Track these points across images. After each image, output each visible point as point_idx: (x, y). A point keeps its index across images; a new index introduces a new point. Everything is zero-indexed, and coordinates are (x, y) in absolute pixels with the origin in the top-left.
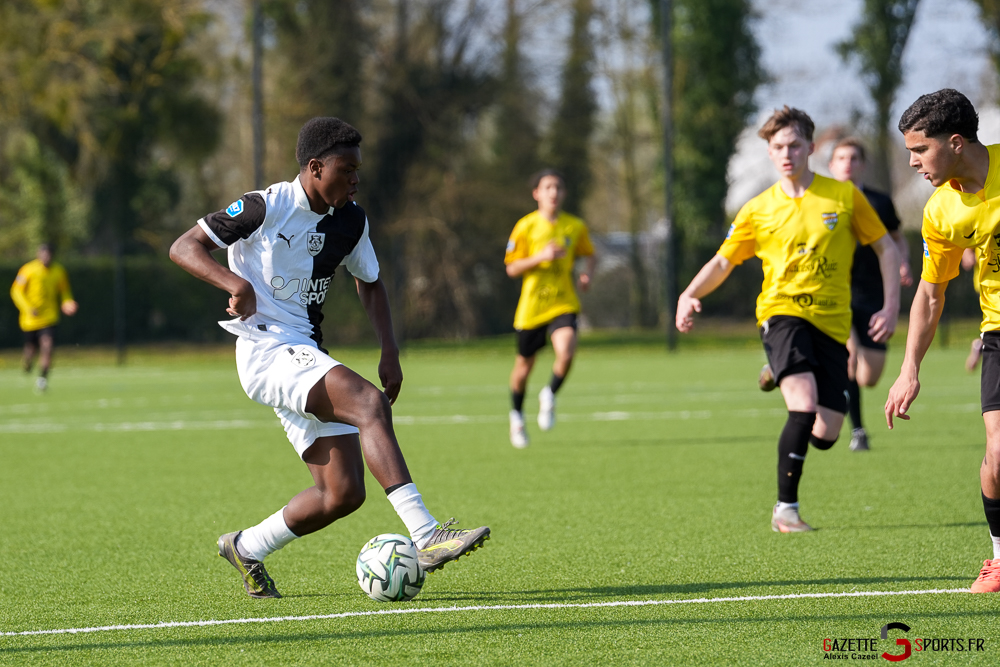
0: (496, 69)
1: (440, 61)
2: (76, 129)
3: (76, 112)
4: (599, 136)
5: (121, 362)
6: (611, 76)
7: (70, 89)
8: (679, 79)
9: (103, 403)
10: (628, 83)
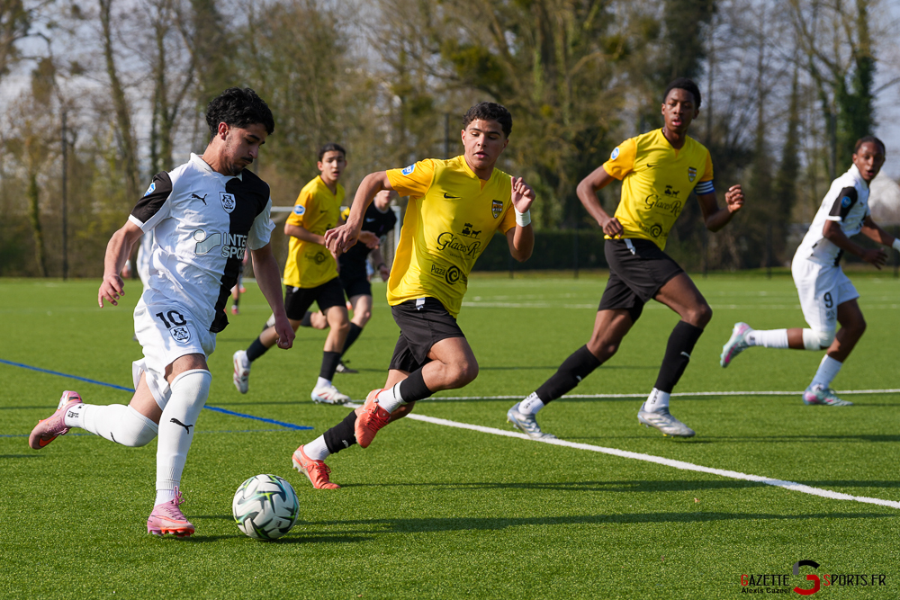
0: (752, 147)
1: (727, 142)
2: (558, 170)
3: (558, 163)
4: (801, 178)
5: (576, 277)
6: (806, 151)
7: (557, 153)
8: (839, 153)
9: (568, 295)
10: (814, 154)
